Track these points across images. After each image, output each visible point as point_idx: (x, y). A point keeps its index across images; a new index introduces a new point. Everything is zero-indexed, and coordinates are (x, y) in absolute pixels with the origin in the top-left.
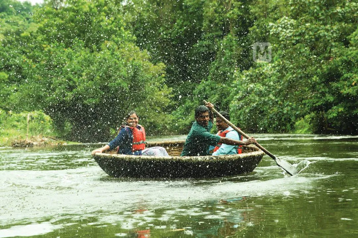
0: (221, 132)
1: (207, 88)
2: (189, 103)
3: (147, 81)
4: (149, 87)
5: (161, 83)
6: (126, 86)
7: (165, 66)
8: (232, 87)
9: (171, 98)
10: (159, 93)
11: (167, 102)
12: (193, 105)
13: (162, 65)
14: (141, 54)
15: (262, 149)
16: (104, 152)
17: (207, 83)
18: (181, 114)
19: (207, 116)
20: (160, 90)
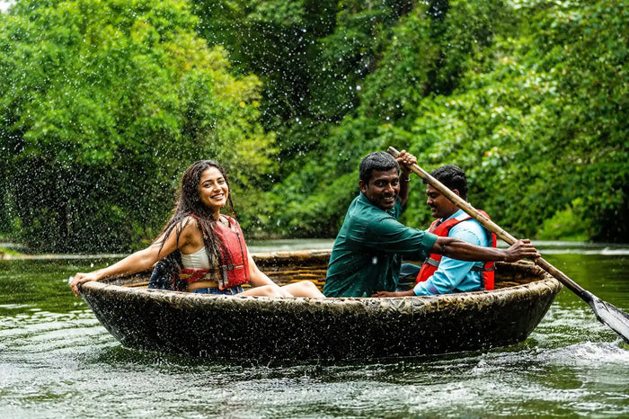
0: (439, 223)
1: (357, 133)
2: (313, 167)
3: (222, 117)
4: (225, 131)
5: (251, 122)
6: (173, 125)
7: (260, 83)
8: (415, 133)
9: (270, 156)
10: (246, 143)
11: (262, 163)
12: (323, 173)
13: (252, 82)
14: (209, 55)
15: (555, 275)
16: (102, 280)
17: (357, 122)
18: (294, 192)
19: (393, 182)
20: (247, 138)
